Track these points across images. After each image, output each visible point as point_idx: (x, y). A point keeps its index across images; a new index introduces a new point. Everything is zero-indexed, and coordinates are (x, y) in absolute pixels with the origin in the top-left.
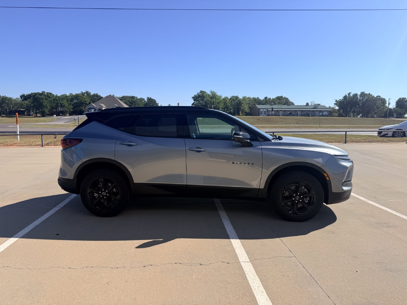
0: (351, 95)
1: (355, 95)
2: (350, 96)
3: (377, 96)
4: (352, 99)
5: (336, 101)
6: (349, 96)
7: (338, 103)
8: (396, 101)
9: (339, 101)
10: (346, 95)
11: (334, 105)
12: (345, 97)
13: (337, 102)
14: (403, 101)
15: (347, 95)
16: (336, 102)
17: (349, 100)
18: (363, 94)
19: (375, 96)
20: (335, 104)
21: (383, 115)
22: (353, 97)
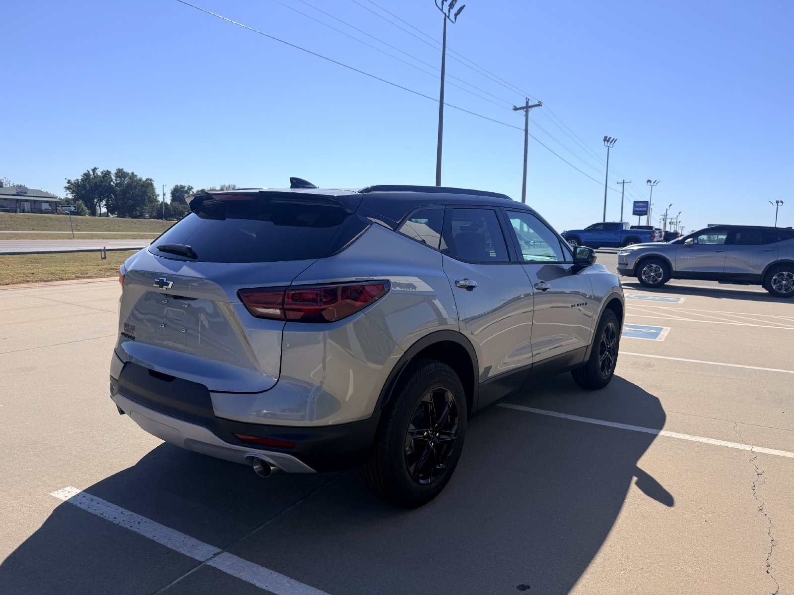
0: (99, 172)
1: (106, 174)
2: (97, 174)
3: (147, 179)
4: (101, 181)
5: (69, 182)
6: (94, 174)
7: (74, 187)
8: (170, 191)
9: (75, 183)
10: (88, 171)
11: (64, 190)
12: (87, 175)
13: (72, 184)
14: (182, 192)
15: (91, 173)
16: (67, 185)
17: (96, 183)
18: (121, 174)
19: (144, 179)
20: (68, 188)
21: (155, 214)
22: (103, 177)
